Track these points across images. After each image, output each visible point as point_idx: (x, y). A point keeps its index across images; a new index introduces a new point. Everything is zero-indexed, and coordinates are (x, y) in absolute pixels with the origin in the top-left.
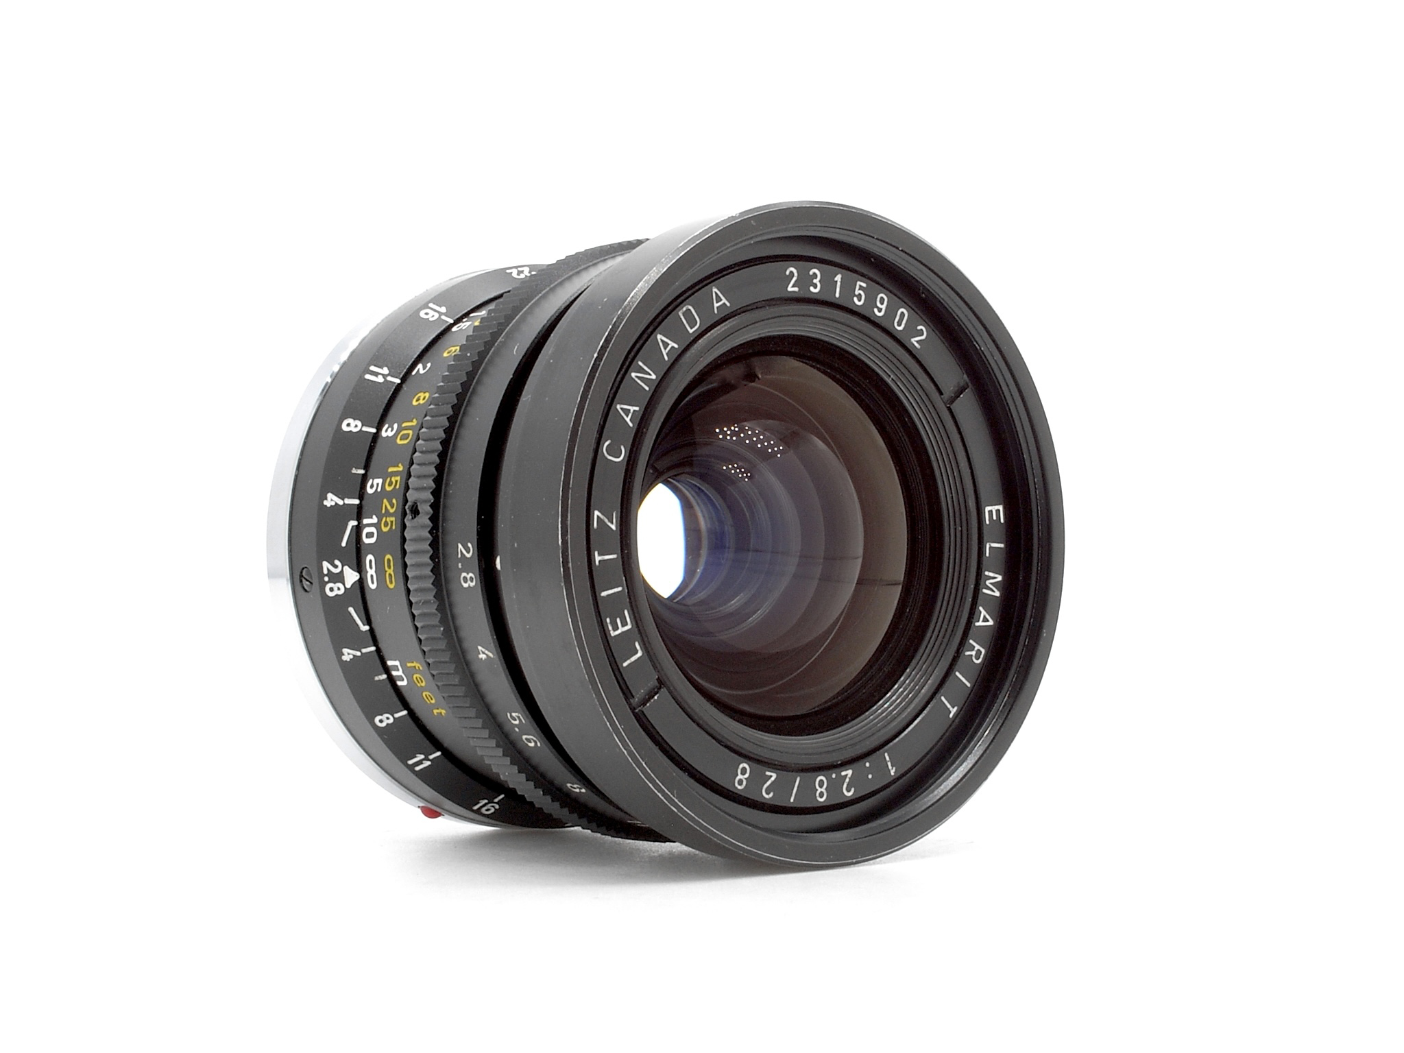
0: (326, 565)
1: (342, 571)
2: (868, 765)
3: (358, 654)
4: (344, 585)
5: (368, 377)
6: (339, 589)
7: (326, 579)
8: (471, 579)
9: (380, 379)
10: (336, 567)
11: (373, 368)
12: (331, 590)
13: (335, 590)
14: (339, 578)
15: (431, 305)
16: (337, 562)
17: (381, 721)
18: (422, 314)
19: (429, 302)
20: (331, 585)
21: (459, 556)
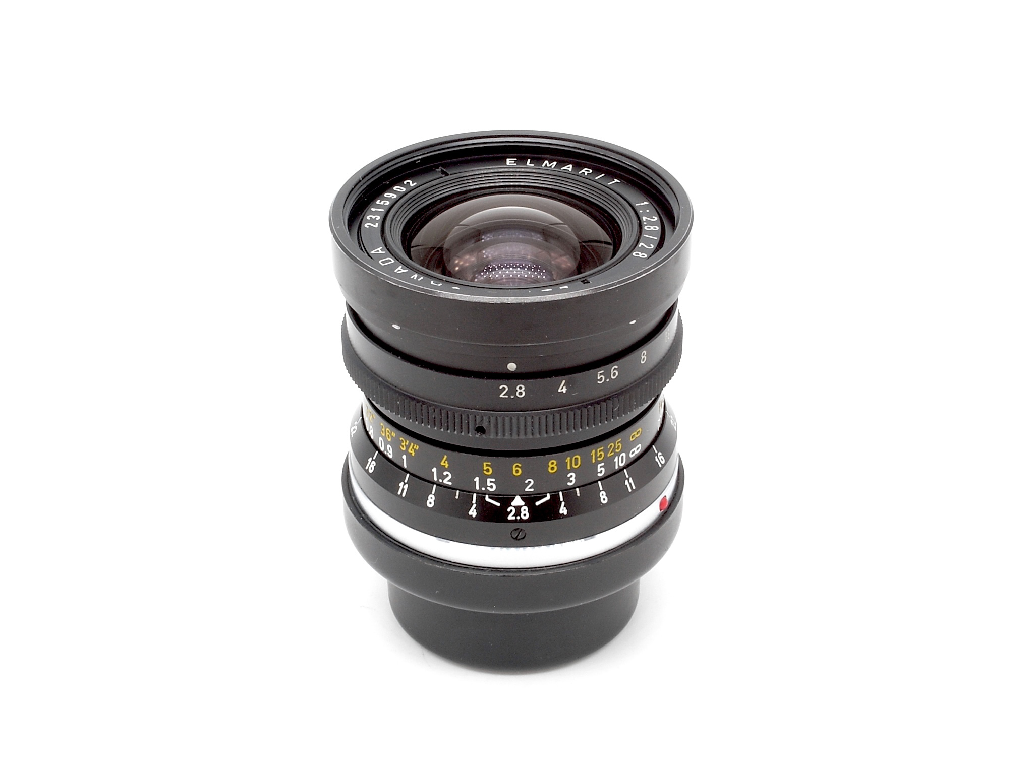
0: (510, 517)
1: (514, 507)
2: (641, 211)
3: (563, 504)
4: (522, 506)
5: (404, 495)
6: (525, 510)
7: (518, 518)
8: (520, 388)
9: (406, 487)
10: (511, 511)
11: (399, 493)
12: (525, 515)
13: (525, 513)
14: (518, 509)
15: (367, 468)
16: (509, 510)
17: (604, 499)
18: (371, 471)
19: (365, 469)
20: (522, 515)
21: (507, 396)
